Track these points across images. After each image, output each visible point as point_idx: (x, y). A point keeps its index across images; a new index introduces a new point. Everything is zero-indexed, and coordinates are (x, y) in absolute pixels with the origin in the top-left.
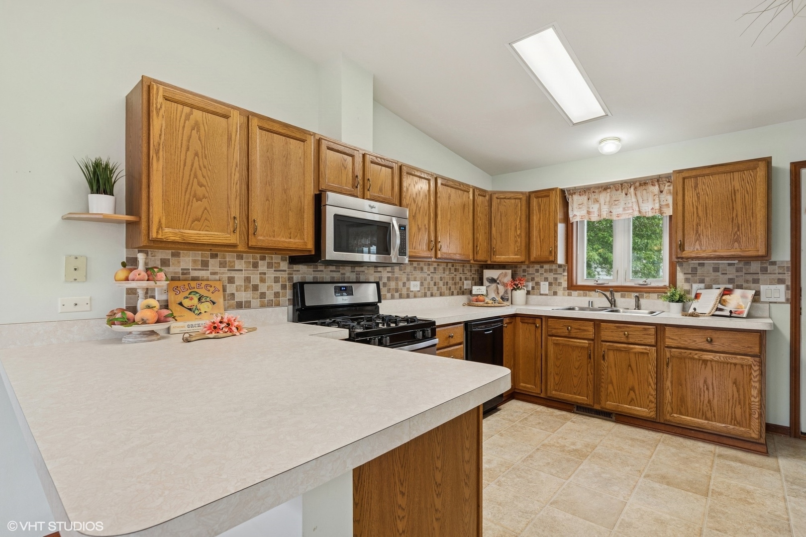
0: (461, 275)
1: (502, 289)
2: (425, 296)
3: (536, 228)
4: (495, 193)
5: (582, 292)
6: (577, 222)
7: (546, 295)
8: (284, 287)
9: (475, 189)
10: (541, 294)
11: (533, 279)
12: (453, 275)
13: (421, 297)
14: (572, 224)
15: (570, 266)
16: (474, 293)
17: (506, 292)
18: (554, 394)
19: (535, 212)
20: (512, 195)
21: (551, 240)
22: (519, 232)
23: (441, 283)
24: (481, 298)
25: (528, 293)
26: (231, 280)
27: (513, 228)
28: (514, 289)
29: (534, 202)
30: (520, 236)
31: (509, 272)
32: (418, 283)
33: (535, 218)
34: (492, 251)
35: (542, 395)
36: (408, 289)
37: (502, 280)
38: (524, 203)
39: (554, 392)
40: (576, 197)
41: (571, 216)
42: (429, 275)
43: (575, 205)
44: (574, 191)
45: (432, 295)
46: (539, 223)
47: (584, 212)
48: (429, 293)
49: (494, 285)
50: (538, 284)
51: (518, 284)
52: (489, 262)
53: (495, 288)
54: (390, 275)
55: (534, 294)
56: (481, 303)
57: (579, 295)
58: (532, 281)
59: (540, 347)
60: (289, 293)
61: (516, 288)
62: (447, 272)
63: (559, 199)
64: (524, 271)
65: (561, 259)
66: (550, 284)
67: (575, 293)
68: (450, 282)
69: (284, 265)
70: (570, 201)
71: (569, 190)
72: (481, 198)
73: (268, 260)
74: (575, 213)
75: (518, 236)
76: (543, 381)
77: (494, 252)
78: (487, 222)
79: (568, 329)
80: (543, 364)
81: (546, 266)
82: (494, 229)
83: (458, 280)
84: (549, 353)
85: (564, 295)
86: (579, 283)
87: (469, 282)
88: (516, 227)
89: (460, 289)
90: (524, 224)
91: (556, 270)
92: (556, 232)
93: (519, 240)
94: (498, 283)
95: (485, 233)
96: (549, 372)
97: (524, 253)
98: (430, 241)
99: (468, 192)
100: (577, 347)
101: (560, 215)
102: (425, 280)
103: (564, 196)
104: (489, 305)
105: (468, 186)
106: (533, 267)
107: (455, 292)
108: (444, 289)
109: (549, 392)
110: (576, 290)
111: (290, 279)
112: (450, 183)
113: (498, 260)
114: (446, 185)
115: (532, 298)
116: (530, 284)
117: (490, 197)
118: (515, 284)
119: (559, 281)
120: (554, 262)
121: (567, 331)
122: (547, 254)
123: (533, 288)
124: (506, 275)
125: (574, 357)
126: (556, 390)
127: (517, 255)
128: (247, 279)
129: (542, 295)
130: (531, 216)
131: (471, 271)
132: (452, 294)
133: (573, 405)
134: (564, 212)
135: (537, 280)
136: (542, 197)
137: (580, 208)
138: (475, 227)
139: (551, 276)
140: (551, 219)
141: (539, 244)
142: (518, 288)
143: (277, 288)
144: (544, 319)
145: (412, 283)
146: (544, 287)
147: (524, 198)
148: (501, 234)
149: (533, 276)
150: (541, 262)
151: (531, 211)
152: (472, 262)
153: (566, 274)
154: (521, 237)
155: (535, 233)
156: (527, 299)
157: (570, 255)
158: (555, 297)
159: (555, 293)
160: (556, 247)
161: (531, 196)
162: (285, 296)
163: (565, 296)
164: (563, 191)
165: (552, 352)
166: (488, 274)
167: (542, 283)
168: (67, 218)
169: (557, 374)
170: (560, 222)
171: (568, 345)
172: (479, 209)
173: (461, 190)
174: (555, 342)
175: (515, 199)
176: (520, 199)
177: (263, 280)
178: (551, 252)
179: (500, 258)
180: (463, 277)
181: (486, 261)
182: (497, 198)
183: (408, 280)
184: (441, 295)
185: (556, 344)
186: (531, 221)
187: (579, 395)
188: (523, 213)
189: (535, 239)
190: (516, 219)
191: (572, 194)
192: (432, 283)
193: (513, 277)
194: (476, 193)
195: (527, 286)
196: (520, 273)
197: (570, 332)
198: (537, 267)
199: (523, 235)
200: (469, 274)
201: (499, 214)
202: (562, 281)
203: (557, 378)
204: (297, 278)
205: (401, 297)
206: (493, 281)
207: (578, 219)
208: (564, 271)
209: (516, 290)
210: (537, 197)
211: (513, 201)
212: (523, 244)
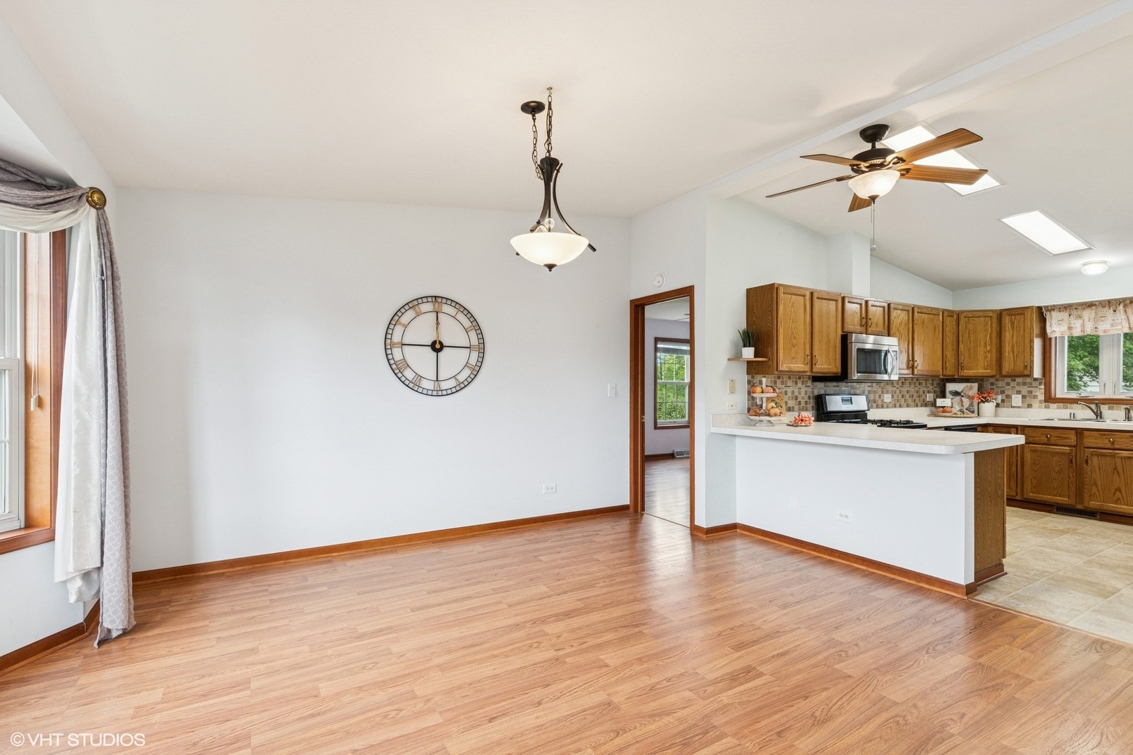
0: (924, 389)
1: (966, 402)
2: (895, 406)
3: (1009, 343)
4: (963, 312)
5: (1062, 404)
6: (1056, 337)
7: (1020, 407)
8: (809, 398)
9: (944, 311)
10: (1012, 407)
11: (1002, 392)
12: (917, 389)
13: (892, 407)
14: (1050, 339)
15: (1048, 380)
16: (938, 405)
17: (971, 404)
18: (1032, 495)
19: (1007, 329)
20: (981, 314)
21: (1026, 356)
22: (988, 348)
23: (908, 395)
24: (949, 409)
25: (998, 406)
26: (786, 393)
27: (982, 345)
28: (982, 401)
29: (1007, 320)
30: (990, 351)
31: (976, 385)
32: (890, 395)
33: (1007, 334)
34: (959, 365)
35: (1018, 498)
36: (883, 400)
37: (967, 393)
38: (995, 321)
39: (1031, 494)
40: (1054, 314)
41: (1049, 330)
42: (898, 388)
43: (1054, 322)
44: (1052, 308)
45: (900, 406)
46: (1012, 339)
47: (1064, 328)
48: (898, 404)
49: (958, 398)
50: (1009, 397)
51: (986, 397)
52: (956, 377)
53: (959, 400)
54: (870, 389)
55: (1004, 407)
56: (949, 414)
57: (1058, 408)
58: (1001, 393)
59: (1015, 454)
60: (812, 403)
61: (985, 400)
62: (913, 386)
63: (1035, 317)
64: (992, 384)
65: (1037, 373)
66: (1024, 397)
67: (1052, 405)
68: (915, 395)
69: (809, 383)
70: (1048, 317)
71: (1046, 307)
72: (949, 318)
73: (802, 380)
74: (1054, 328)
75: (989, 352)
76: (1019, 485)
77: (962, 366)
78: (955, 340)
79: (1047, 437)
80: (1019, 468)
81: (1019, 380)
82: (961, 346)
83: (921, 393)
84: (1025, 459)
85: (1040, 407)
86: (1059, 395)
87: (932, 395)
88: (986, 344)
89: (924, 401)
90: (994, 341)
91: (1031, 383)
92: (1032, 348)
93: (989, 355)
94: (963, 396)
95: (953, 350)
96: (1025, 476)
97: (994, 368)
98: (908, 361)
99: (938, 315)
100: (1058, 453)
101: (1036, 330)
102: (895, 393)
103: (1041, 314)
104: (958, 416)
105: (938, 309)
106: (1002, 380)
107: (919, 404)
108: (910, 401)
109: (1025, 494)
110: (1055, 403)
111: (813, 392)
112: (925, 310)
113: (967, 374)
114: (921, 313)
115: (1002, 410)
116: (1000, 398)
117: (957, 316)
118: (983, 397)
119: (1034, 394)
120: (1030, 375)
121: (1046, 439)
122: (1022, 368)
123: (1003, 401)
124: (971, 388)
125: (1054, 462)
126: (1033, 493)
127: (987, 369)
128: (793, 392)
129: (1014, 407)
130: (1003, 333)
131: (933, 385)
132: (917, 406)
133: (1052, 505)
134: (1041, 328)
135: (1007, 393)
136: (1016, 315)
137: (1059, 324)
138: (944, 345)
139: (1025, 390)
140: (1026, 336)
141: (1012, 359)
142: (987, 401)
143: (806, 399)
144: (1019, 428)
145: (886, 396)
146: (1017, 399)
147: (995, 316)
148: (969, 350)
149: (1002, 389)
150: (1013, 376)
151: (1003, 328)
152: (941, 377)
153: (1043, 387)
154: (992, 353)
155: (1007, 349)
156: (996, 411)
157: (1048, 369)
158: (1030, 409)
159: (1030, 406)
160: (1032, 362)
161: (1003, 313)
162: (810, 404)
163: (1042, 408)
164: (1040, 309)
165: (1029, 458)
166: (951, 387)
167: (1014, 396)
168: (729, 360)
169: (1034, 478)
170: (1036, 337)
171: (1047, 452)
172: (947, 329)
173: (932, 314)
174: (1033, 448)
175: (985, 317)
176: (991, 317)
177: (800, 393)
178: (1026, 367)
179: (967, 373)
180: (926, 390)
181: (953, 376)
182: (965, 317)
183: (883, 393)
184: (908, 406)
185: (1034, 451)
186: (1003, 337)
187: (1059, 496)
188: (994, 329)
189: (1007, 355)
190: (986, 336)
191: (1050, 311)
192: (900, 396)
193: (979, 389)
194: (945, 315)
195: (996, 399)
196: (987, 386)
197: (1049, 439)
198: (1009, 380)
199: (994, 351)
200: (931, 387)
201: (968, 331)
202: (1038, 394)
203: (1034, 481)
204: (816, 393)
205: (877, 407)
206: (956, 394)
207: (1057, 335)
208: (1040, 384)
209: (984, 402)
210: (1010, 315)
211: (982, 319)
212: (994, 359)
